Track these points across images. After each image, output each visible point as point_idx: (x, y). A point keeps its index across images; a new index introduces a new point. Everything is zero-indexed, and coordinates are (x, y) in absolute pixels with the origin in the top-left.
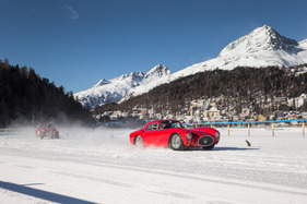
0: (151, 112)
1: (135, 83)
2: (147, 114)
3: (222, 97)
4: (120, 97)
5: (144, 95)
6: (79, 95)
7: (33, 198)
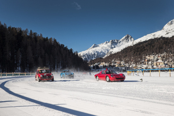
0: (122, 63)
1: (113, 46)
2: (120, 64)
3: (165, 54)
4: (104, 54)
5: (118, 53)
6: (81, 53)
7: (61, 112)
